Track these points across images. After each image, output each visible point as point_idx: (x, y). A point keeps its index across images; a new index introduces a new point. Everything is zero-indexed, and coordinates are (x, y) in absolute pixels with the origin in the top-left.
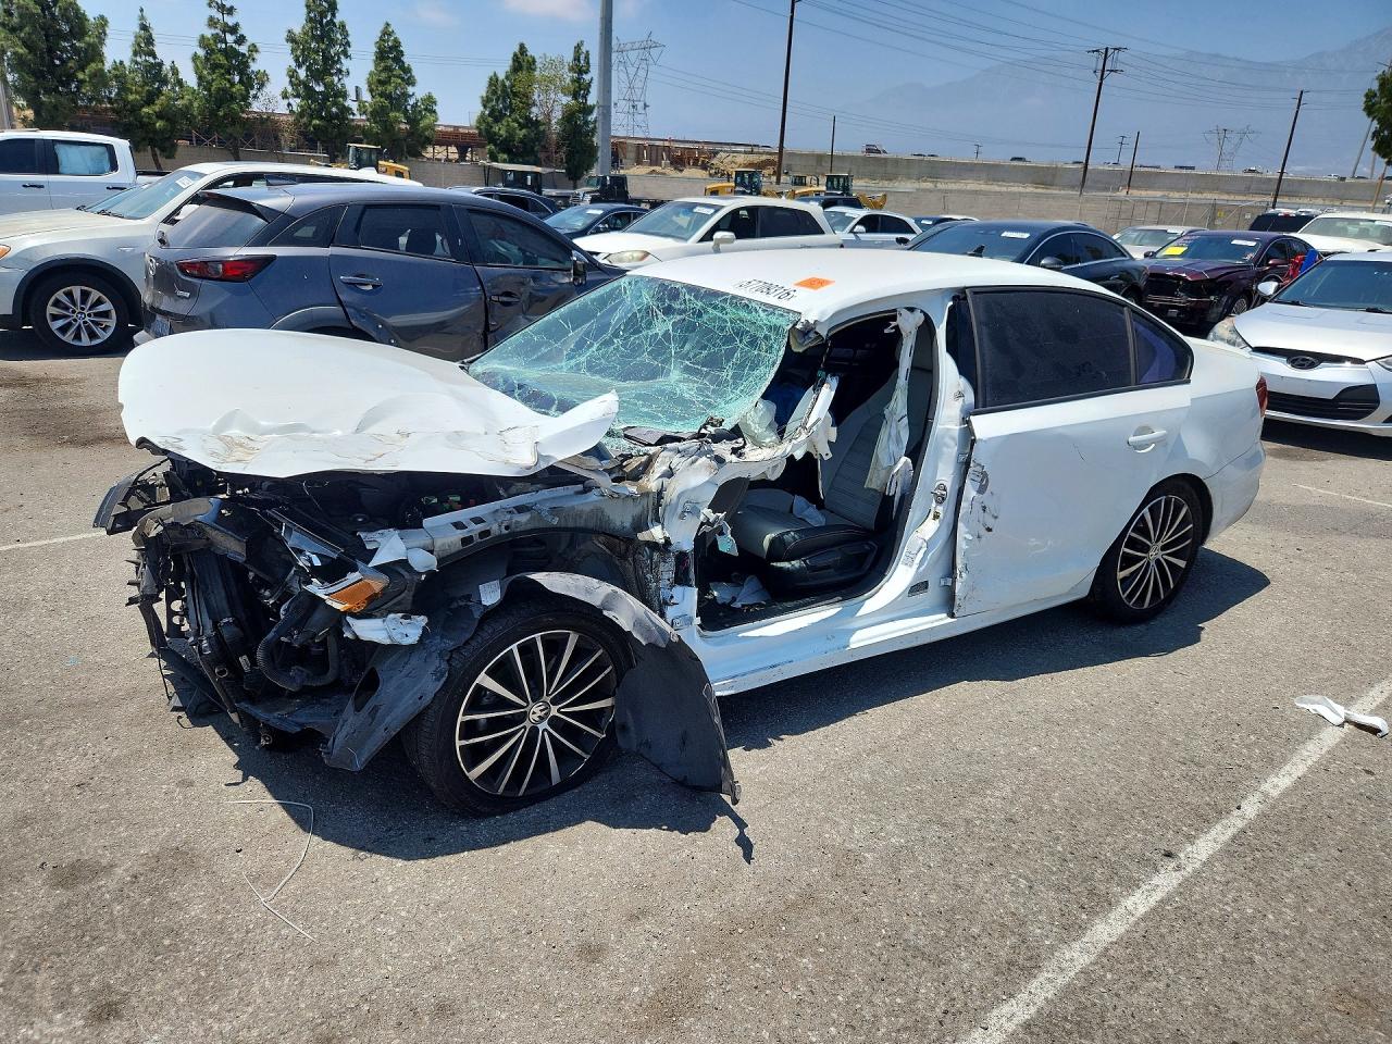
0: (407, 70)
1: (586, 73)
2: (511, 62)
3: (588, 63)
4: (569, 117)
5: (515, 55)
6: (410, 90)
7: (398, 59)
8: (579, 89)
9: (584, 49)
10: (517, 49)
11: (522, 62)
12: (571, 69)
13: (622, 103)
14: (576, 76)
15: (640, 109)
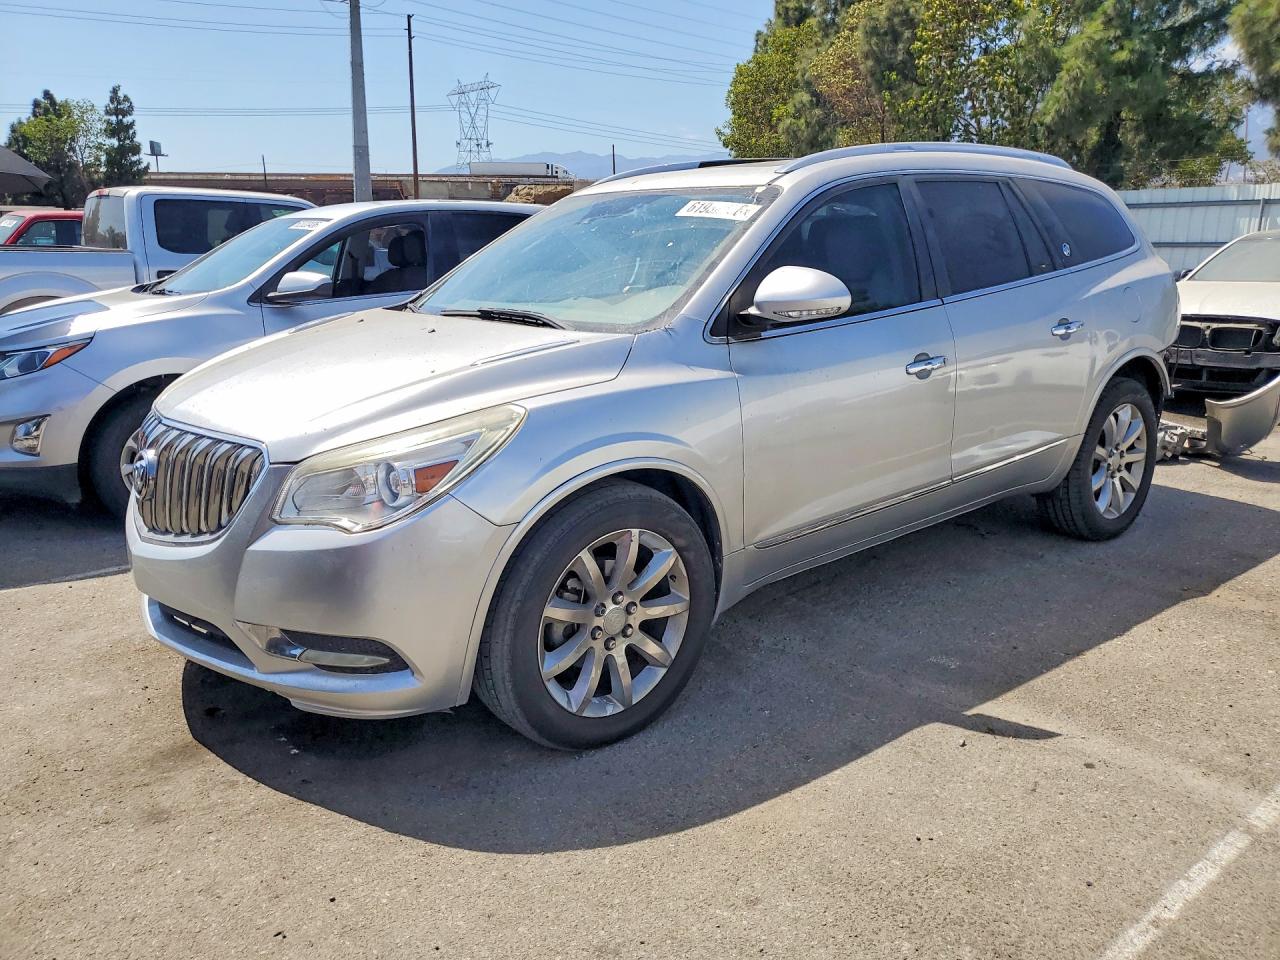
1: (125, 113)
2: (30, 109)
3: (131, 107)
4: (115, 157)
5: (36, 104)
8: (120, 130)
9: (121, 94)
10: (40, 96)
11: (48, 107)
12: (108, 113)
13: (465, 142)
14: (113, 118)
15: (484, 147)
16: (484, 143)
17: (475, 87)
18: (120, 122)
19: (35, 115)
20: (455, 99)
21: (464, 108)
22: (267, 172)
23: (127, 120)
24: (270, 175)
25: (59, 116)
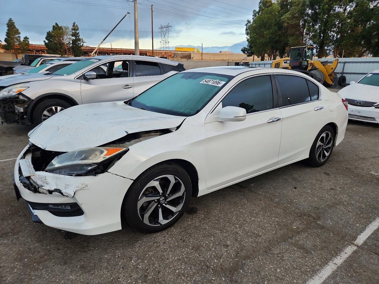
0: (18, 30)
1: (77, 30)
2: (52, 28)
3: (78, 28)
4: (74, 42)
5: (54, 27)
6: (20, 35)
7: (15, 27)
8: (75, 35)
9: (75, 24)
10: (55, 25)
11: (56, 28)
12: (72, 29)
13: (162, 42)
14: (74, 31)
16: (167, 42)
17: (165, 27)
18: (75, 32)
19: (53, 29)
20: (160, 30)
21: (162, 32)
22: (112, 48)
23: (78, 32)
24: (113, 49)
25: (60, 30)
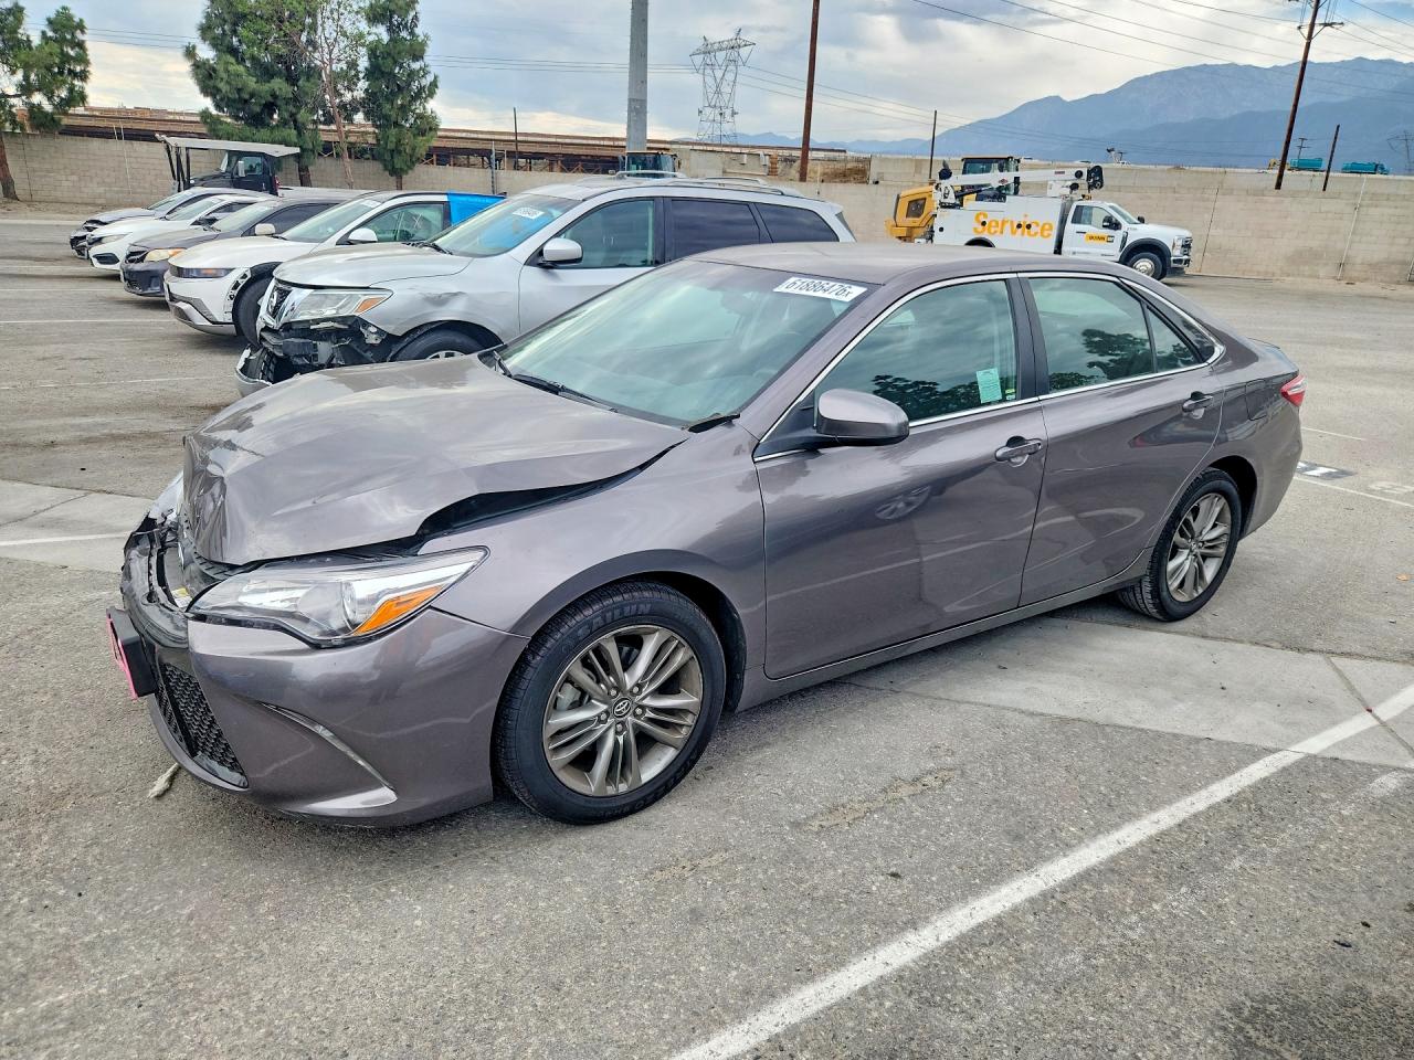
8: (391, 11)
13: (708, 110)
15: (728, 117)
16: (728, 112)
17: (724, 46)
20: (698, 59)
21: (708, 71)
